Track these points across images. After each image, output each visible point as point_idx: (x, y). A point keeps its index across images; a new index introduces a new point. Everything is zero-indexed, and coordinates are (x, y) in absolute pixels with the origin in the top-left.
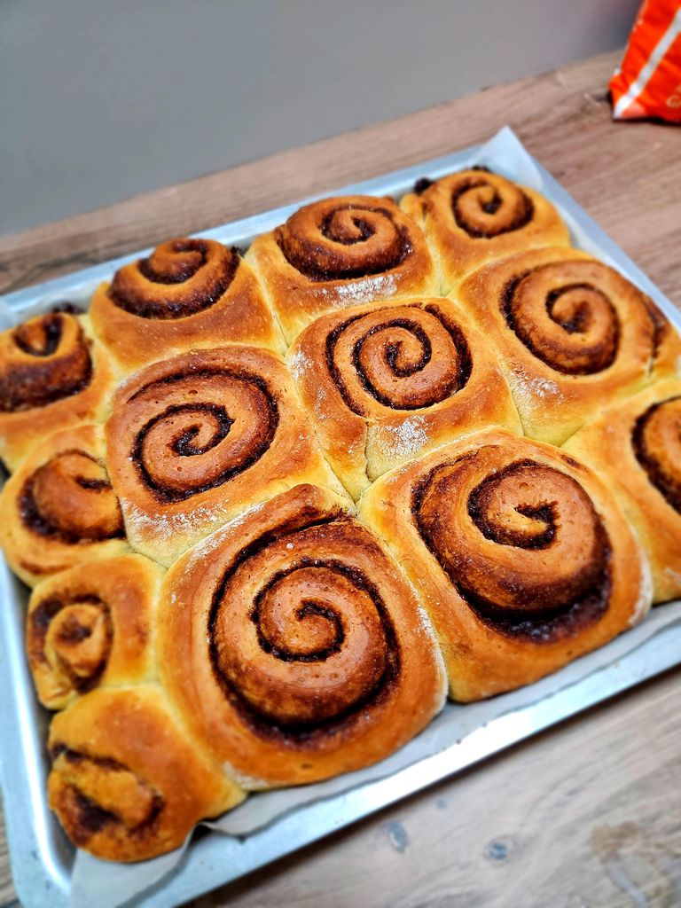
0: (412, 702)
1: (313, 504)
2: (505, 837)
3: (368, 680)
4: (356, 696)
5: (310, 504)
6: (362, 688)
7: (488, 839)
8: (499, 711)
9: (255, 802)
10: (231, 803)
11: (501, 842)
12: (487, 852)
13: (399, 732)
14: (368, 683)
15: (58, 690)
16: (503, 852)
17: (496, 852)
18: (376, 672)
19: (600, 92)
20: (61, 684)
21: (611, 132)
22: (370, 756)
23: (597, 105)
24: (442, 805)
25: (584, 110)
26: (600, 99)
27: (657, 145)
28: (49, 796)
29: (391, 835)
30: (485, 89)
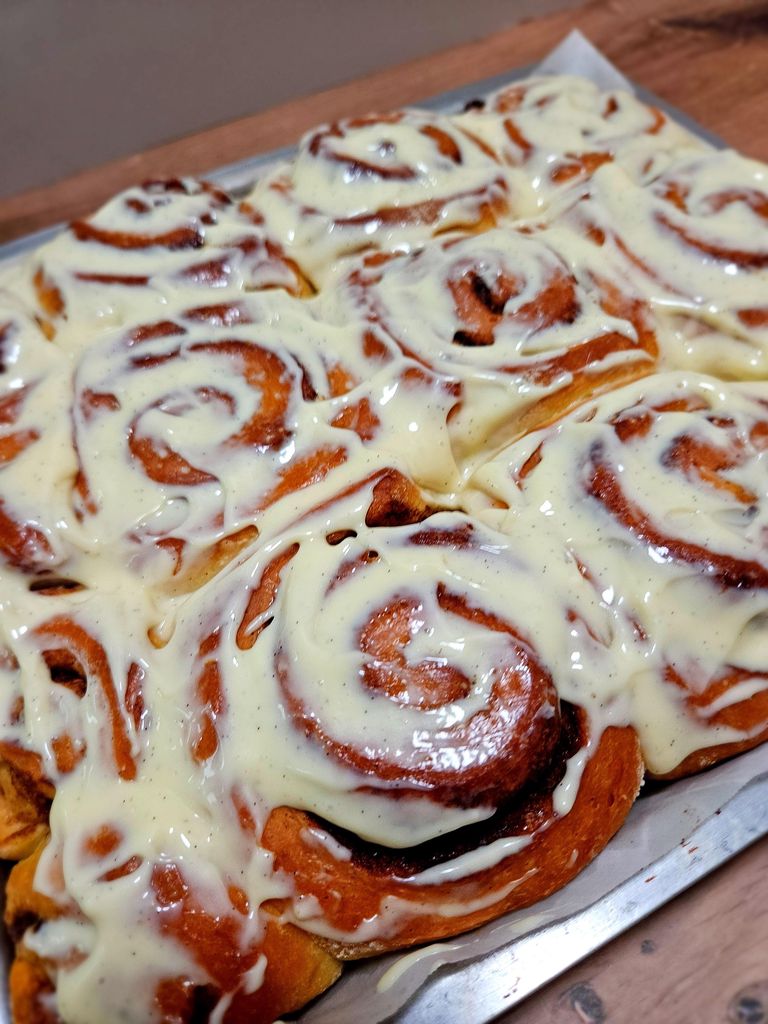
0: (607, 783)
1: (403, 496)
2: (756, 986)
3: (539, 750)
4: (521, 777)
5: (397, 496)
6: (530, 765)
7: (729, 993)
8: (745, 780)
9: (355, 980)
10: (321, 984)
11: (751, 995)
12: (732, 1013)
13: (592, 832)
14: (539, 755)
15: (17, 827)
16: (759, 1010)
17: (746, 1011)
18: (549, 735)
19: (668, 16)
20: (20, 817)
21: (693, 56)
22: (551, 877)
23: (669, 30)
24: (647, 948)
25: (653, 37)
26: (670, 23)
27: (752, 67)
28: (12, 1005)
29: (578, 1006)
30: (525, 22)
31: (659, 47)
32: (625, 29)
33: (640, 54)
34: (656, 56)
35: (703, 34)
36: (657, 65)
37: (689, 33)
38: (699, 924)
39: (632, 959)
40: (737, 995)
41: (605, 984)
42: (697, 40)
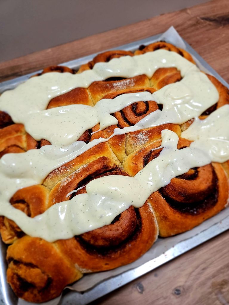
0: (147, 239)
1: (107, 164)
2: (180, 286)
3: (130, 231)
4: (125, 237)
5: (105, 164)
6: (128, 234)
7: (173, 288)
9: (86, 278)
10: (78, 278)
11: (178, 288)
12: (173, 292)
13: (142, 250)
15: (10, 237)
16: (179, 292)
17: (177, 292)
18: (133, 228)
19: (203, 16)
20: (11, 234)
21: (207, 30)
22: (131, 259)
23: (202, 21)
24: (156, 276)
25: (198, 23)
26: (203, 19)
27: (224, 35)
28: (7, 278)
29: (138, 287)
30: (162, 15)
31: (198, 26)
32: (190, 20)
33: (193, 28)
34: (197, 29)
35: (211, 23)
36: (197, 32)
37: (208, 22)
38: (168, 271)
39: (152, 278)
40: (175, 288)
41: (144, 283)
42: (210, 25)
